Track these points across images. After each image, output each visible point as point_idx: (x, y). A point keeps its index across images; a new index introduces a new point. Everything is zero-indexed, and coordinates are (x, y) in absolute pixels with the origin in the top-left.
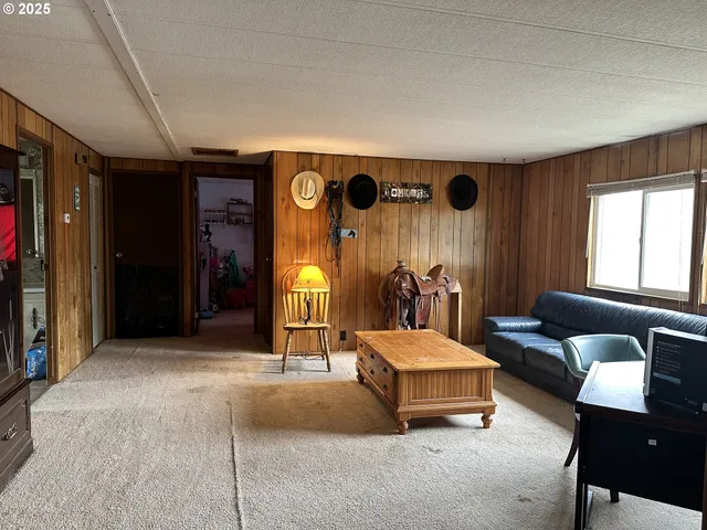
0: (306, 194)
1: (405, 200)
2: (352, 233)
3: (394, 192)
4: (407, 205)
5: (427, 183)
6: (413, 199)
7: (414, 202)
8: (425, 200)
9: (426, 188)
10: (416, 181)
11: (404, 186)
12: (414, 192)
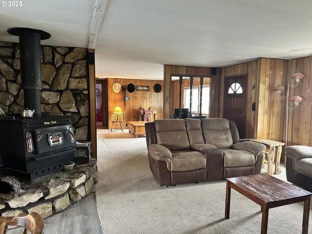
0: (116, 88)
1: (142, 90)
2: (129, 99)
3: (140, 88)
5: (148, 85)
6: (145, 90)
9: (148, 87)
10: (145, 85)
11: (142, 86)
12: (145, 88)
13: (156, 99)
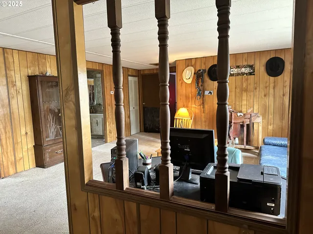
1: (238, 74)
2: (210, 93)
3: (232, 71)
4: (240, 77)
5: (251, 64)
6: (243, 74)
7: (243, 75)
8: (250, 74)
9: (251, 67)
10: (245, 64)
11: (238, 67)
12: (243, 70)
13: (271, 91)
